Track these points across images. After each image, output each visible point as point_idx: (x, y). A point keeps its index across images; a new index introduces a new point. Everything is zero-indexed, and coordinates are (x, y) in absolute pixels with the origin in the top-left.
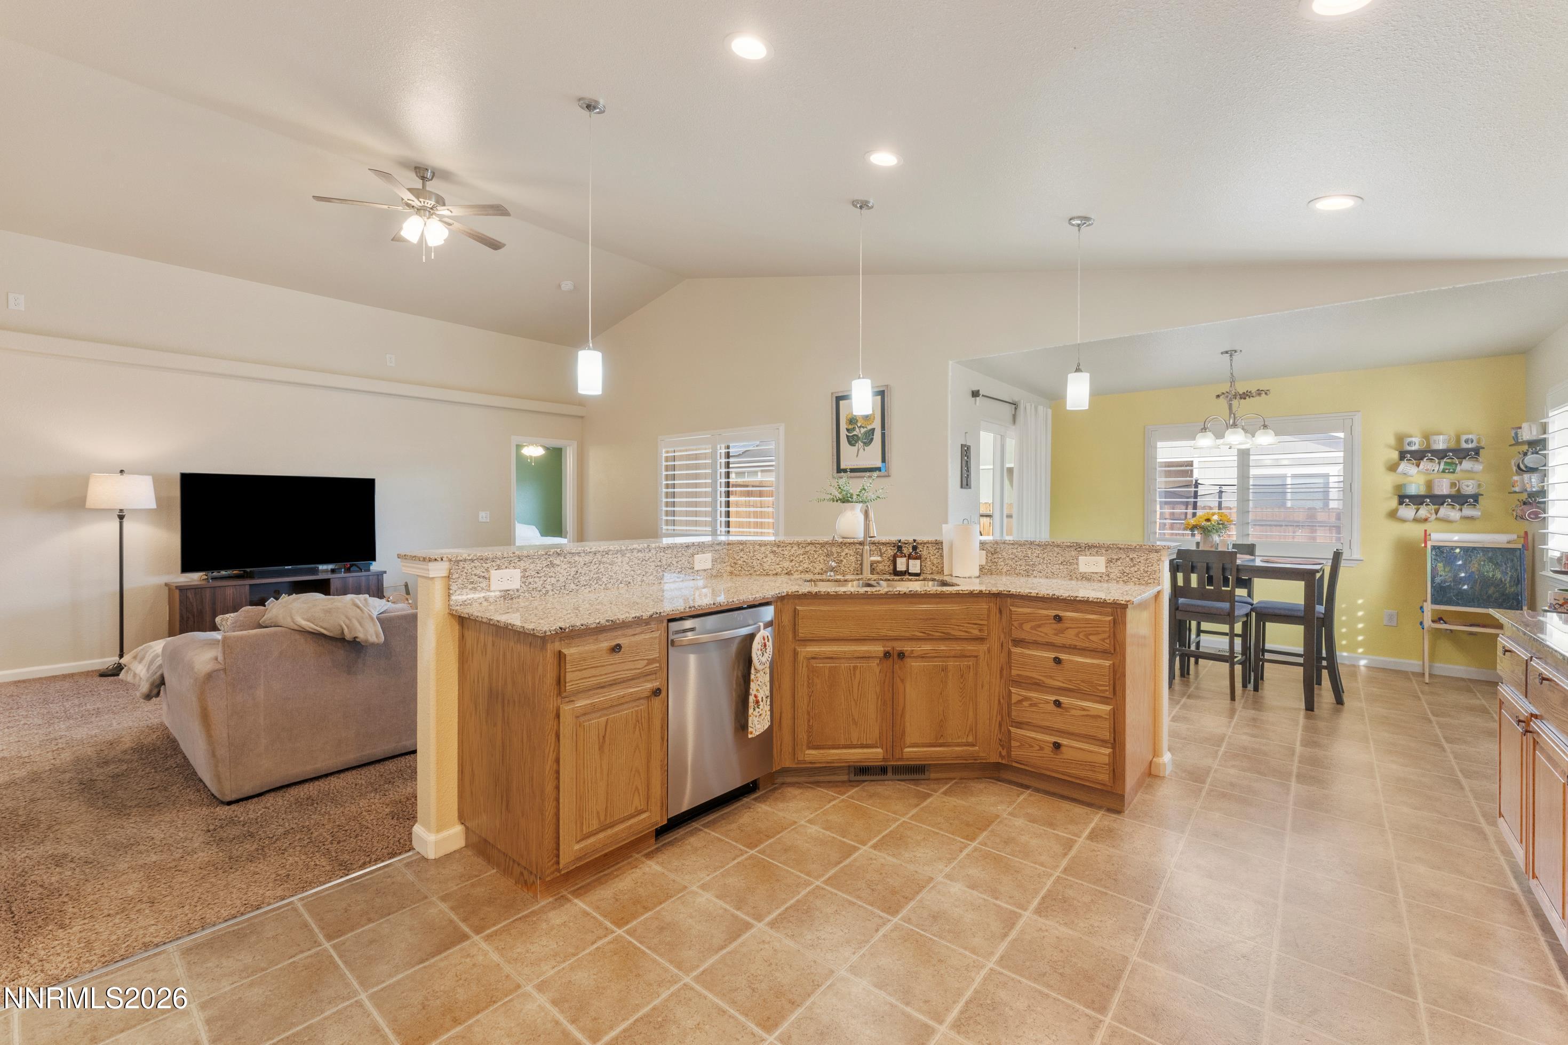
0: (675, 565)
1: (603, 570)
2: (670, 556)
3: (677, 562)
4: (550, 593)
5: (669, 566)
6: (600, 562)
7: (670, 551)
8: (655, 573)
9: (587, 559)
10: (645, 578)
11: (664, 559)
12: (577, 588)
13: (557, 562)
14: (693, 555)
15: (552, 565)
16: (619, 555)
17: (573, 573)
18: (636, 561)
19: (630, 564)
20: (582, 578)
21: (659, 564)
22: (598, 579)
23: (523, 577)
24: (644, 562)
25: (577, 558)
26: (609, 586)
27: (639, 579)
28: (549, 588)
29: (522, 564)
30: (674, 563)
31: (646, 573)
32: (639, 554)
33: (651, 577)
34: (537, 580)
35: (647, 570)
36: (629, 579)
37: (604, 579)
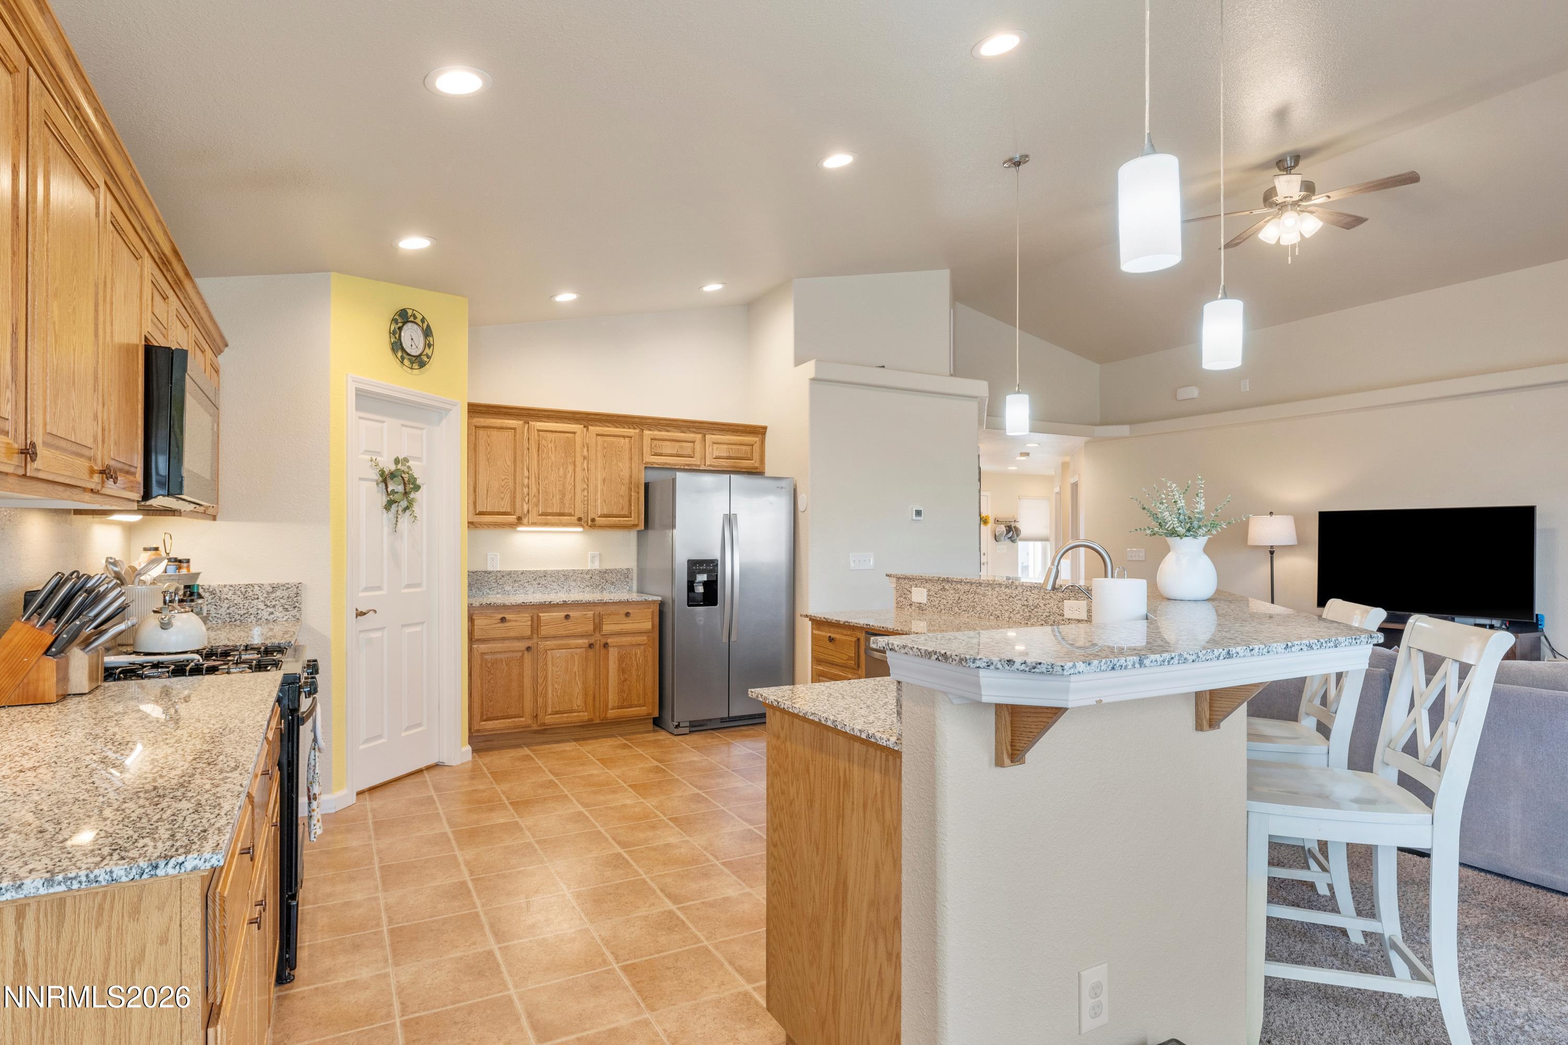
0: (1043, 607)
1: (977, 600)
2: (1036, 596)
3: (1045, 605)
4: (943, 612)
5: (1036, 607)
6: (975, 593)
7: (1036, 591)
8: (1021, 613)
9: (967, 587)
10: (1012, 615)
11: (1030, 599)
12: (960, 611)
13: (947, 587)
14: (1063, 599)
15: (944, 589)
16: (989, 588)
17: (957, 599)
18: (1004, 597)
19: (999, 598)
20: (963, 604)
21: (1026, 603)
22: (974, 607)
23: (928, 595)
24: (1011, 599)
25: (959, 586)
26: (982, 615)
27: (1007, 615)
28: (942, 607)
29: (927, 585)
30: (1041, 605)
31: (1014, 610)
32: (1007, 590)
33: (1018, 616)
34: (935, 599)
35: (1014, 607)
36: (998, 613)
37: (978, 609)
